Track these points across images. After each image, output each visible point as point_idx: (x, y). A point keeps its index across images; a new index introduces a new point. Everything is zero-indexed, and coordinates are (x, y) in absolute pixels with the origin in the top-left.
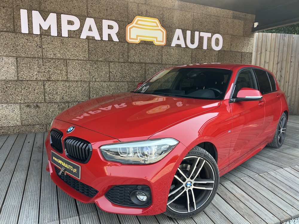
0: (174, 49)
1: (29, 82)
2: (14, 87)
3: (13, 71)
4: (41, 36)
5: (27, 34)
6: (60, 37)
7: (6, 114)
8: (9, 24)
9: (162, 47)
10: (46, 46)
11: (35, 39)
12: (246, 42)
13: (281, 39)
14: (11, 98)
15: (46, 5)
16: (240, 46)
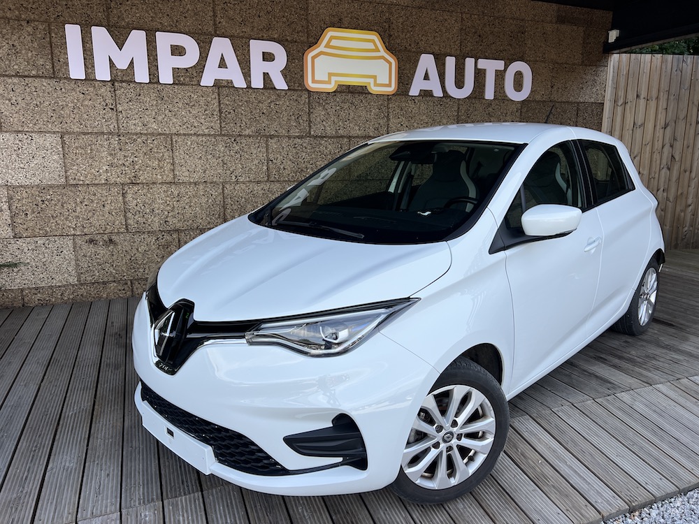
0: (417, 102)
1: (90, 188)
2: (59, 200)
3: (56, 165)
4: (113, 85)
5: (82, 80)
6: (156, 86)
7: (44, 260)
8: (42, 60)
9: (389, 98)
10: (126, 107)
11: (99, 92)
12: (589, 77)
13: (674, 70)
14: (53, 224)
15: (121, 11)
16: (575, 88)
